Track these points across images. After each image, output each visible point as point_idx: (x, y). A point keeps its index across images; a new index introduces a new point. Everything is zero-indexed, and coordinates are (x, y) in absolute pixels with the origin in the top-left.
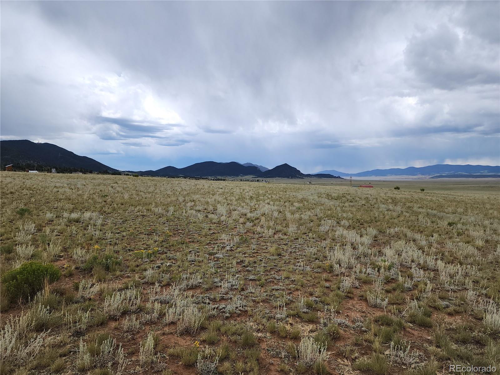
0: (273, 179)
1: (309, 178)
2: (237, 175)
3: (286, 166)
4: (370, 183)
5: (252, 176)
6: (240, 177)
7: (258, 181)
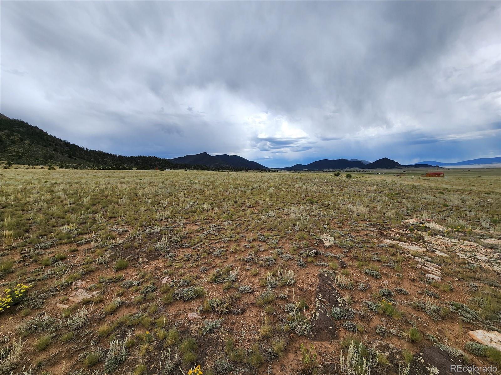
0: (374, 169)
1: (406, 168)
2: (345, 168)
3: (385, 160)
4: (469, 171)
5: (356, 168)
6: (347, 169)
7: (359, 171)
